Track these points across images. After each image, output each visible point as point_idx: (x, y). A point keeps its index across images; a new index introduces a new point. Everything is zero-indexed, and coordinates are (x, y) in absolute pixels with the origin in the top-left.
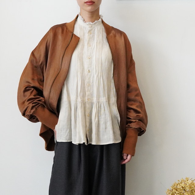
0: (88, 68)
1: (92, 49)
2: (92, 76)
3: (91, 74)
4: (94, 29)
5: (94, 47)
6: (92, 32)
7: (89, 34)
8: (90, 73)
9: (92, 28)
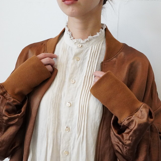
0: (66, 123)
1: (77, 88)
2: (74, 138)
3: (71, 134)
4: (85, 51)
5: (80, 85)
6: (81, 56)
7: (75, 60)
8: (69, 133)
9: (82, 49)
